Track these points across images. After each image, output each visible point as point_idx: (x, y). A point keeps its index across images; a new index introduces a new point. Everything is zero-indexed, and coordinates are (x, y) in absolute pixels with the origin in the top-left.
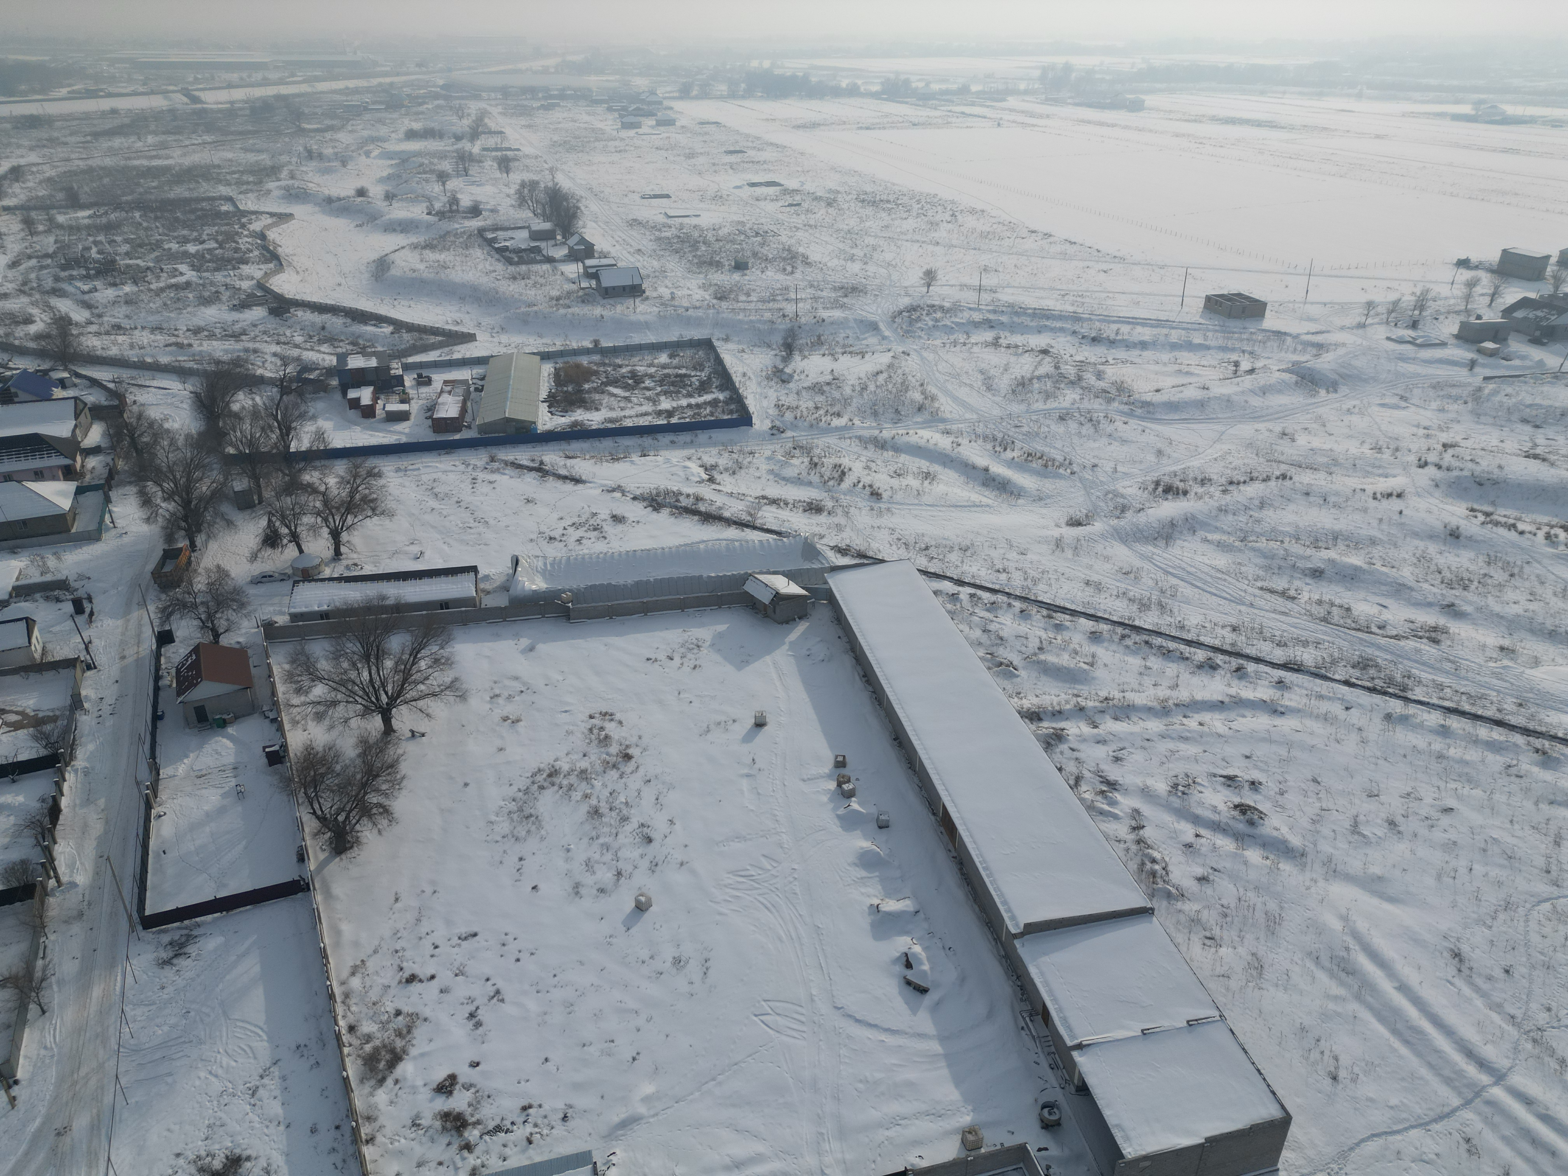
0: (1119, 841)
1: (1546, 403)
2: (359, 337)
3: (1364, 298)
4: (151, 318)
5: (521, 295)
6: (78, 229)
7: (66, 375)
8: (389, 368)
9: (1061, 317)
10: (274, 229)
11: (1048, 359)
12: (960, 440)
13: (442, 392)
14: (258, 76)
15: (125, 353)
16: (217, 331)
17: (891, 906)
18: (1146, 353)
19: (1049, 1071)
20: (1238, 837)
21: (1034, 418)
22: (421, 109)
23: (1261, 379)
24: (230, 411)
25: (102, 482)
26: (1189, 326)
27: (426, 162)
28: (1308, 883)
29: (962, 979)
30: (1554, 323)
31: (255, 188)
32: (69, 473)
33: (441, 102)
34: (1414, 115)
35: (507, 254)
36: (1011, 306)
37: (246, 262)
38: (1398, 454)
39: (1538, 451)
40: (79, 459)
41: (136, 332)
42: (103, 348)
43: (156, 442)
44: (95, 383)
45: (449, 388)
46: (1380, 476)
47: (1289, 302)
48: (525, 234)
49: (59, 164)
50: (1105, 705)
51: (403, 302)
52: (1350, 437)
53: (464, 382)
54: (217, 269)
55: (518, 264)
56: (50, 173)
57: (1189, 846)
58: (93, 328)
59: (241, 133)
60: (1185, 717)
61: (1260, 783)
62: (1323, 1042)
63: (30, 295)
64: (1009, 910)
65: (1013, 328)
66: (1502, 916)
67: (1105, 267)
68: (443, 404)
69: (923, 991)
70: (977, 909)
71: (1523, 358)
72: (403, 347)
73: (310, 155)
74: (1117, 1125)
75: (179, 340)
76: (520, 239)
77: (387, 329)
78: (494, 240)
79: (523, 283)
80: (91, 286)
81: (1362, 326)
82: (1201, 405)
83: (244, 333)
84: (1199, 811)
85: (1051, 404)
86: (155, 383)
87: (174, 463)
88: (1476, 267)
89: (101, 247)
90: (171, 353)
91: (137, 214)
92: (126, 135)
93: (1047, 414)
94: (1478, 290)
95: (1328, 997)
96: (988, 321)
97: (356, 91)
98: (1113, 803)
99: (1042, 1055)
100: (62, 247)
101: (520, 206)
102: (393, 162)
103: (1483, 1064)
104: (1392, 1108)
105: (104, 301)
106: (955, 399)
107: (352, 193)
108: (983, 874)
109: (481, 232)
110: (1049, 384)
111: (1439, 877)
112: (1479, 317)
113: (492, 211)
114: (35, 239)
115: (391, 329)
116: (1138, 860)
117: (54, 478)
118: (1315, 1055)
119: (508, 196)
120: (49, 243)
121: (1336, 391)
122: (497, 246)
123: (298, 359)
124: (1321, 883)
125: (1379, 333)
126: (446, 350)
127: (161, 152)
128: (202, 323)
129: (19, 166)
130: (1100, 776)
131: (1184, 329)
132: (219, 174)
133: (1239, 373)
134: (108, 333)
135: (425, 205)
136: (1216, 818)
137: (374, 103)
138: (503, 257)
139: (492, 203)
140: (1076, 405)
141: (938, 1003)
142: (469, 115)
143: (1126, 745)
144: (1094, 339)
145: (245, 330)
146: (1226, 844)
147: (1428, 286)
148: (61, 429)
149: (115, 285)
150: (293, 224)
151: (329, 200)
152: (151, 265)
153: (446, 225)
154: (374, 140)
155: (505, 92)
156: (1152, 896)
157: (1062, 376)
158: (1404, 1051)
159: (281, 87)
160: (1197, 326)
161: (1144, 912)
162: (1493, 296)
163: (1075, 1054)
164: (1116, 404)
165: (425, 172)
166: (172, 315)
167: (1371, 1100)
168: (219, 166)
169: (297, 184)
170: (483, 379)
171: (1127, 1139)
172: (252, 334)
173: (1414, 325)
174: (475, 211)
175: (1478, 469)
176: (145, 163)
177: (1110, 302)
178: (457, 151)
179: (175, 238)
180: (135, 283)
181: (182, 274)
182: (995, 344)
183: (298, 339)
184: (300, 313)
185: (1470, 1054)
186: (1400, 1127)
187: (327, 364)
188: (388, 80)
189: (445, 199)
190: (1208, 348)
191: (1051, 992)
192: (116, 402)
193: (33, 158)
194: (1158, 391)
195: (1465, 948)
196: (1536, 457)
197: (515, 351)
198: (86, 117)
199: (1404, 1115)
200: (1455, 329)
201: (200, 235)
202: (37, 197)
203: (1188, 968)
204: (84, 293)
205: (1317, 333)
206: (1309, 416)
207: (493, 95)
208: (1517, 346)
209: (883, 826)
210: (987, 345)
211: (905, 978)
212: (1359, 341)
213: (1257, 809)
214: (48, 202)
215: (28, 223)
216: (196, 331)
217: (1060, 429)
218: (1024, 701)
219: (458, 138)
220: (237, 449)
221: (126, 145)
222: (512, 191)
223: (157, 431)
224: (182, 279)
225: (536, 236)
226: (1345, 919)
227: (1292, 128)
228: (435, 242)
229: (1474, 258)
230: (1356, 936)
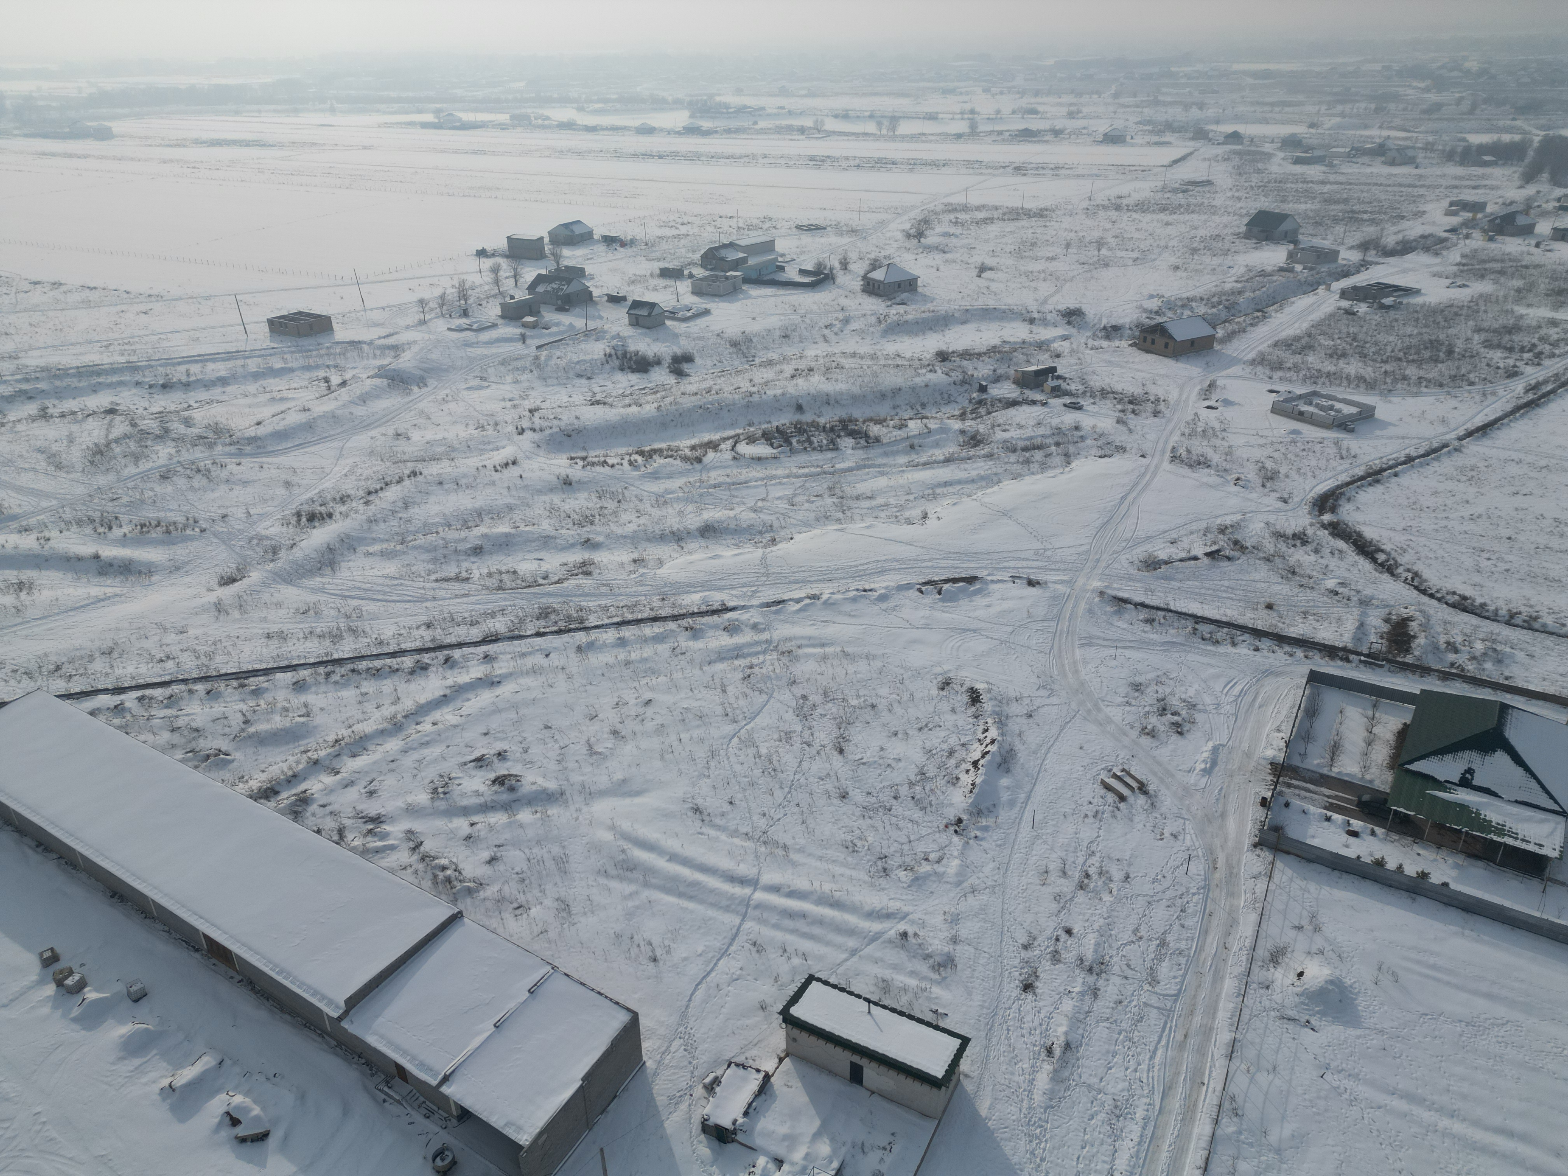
0: (405, 868)
1: (588, 357)
3: (414, 297)
9: (114, 370)
11: (118, 419)
12: (47, 534)
17: (187, 1074)
18: (229, 389)
19: (426, 1122)
20: (507, 807)
21: (131, 485)
23: (356, 389)
26: (263, 352)
28: (575, 815)
29: (302, 1097)
30: (568, 292)
34: (387, 125)
36: (43, 369)
38: (499, 427)
39: (598, 397)
46: (492, 450)
47: (350, 312)
50: (337, 747)
52: (455, 423)
57: (469, 837)
60: (417, 724)
61: (505, 751)
62: (635, 937)
64: (323, 998)
65: (59, 394)
66: (712, 764)
67: (143, 307)
69: (263, 1137)
70: (287, 1017)
71: (557, 324)
74: (506, 1125)
81: (423, 322)
82: (309, 427)
84: (465, 802)
85: (144, 466)
88: (493, 255)
93: (145, 476)
94: (502, 274)
95: (626, 898)
96: (21, 393)
98: (384, 836)
99: (413, 1113)
103: (742, 881)
104: (700, 955)
106: (19, 489)
108: (279, 978)
110: (133, 445)
111: (662, 757)
112: (512, 297)
116: (429, 876)
118: (634, 951)
121: (426, 385)
124: (585, 809)
125: (440, 326)
130: (362, 818)
131: (259, 356)
133: (333, 388)
136: (481, 800)
140: (175, 460)
141: (286, 1137)
143: (374, 775)
144: (164, 386)
146: (498, 818)
147: (462, 277)
156: (455, 901)
157: (144, 434)
158: (691, 905)
160: (272, 351)
161: (454, 919)
162: (516, 277)
163: (445, 1090)
164: (219, 448)
167: (685, 959)
171: (519, 1129)
173: (465, 313)
175: (563, 424)
177: (165, 344)
182: (44, 415)
185: (732, 879)
186: (712, 965)
190: (292, 370)
191: (398, 1049)
194: (259, 423)
195: (699, 801)
196: (598, 403)
199: (710, 955)
200: (498, 311)
203: (510, 945)
205: (388, 336)
206: (413, 413)
208: (549, 316)
209: (138, 998)
210: (33, 419)
211: (236, 1138)
212: (427, 336)
213: (511, 775)
217: (169, 489)
218: (251, 783)
226: (612, 828)
227: (281, 146)
229: (489, 248)
230: (626, 837)
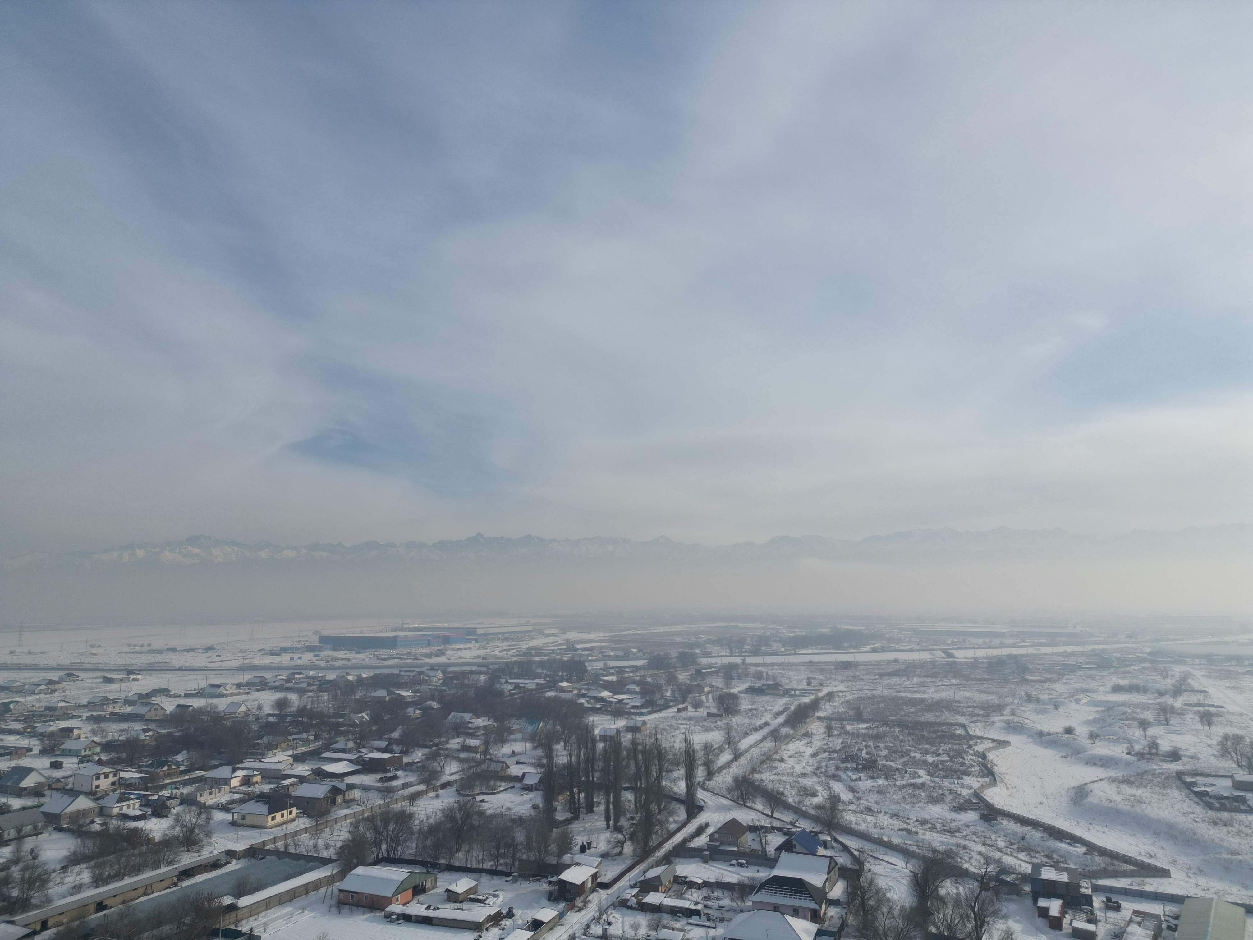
2: (1054, 851)
4: (892, 807)
5: (1222, 840)
6: (858, 736)
7: (828, 838)
8: (1078, 886)
10: (993, 752)
13: (1131, 921)
14: (997, 641)
15: (870, 830)
16: (938, 825)
22: (1128, 669)
24: (938, 894)
25: (835, 930)
27: (1130, 711)
31: (983, 719)
32: (815, 917)
33: (1147, 665)
35: (1207, 799)
37: (968, 774)
40: (824, 906)
41: (881, 815)
42: (856, 823)
43: (878, 907)
44: (846, 849)
45: (1138, 919)
48: (1228, 783)
49: (855, 692)
51: (1097, 828)
53: (1156, 917)
54: (946, 777)
55: (1218, 810)
56: (849, 697)
58: (853, 807)
59: (979, 680)
63: (819, 777)
68: (1131, 934)
72: (1094, 868)
73: (1029, 698)
75: (909, 827)
76: (1223, 787)
77: (1081, 850)
78: (1194, 784)
79: (1225, 829)
80: (857, 776)
83: (958, 830)
86: (886, 858)
87: (889, 929)
89: (869, 749)
90: (901, 837)
91: (897, 730)
92: (900, 676)
97: (1073, 654)
100: (846, 746)
101: (1222, 756)
102: (1099, 709)
105: (864, 789)
107: (1061, 730)
109: (1179, 775)
113: (1192, 757)
114: (830, 739)
115: (1083, 849)
117: (804, 918)
119: (1210, 746)
120: (837, 743)
122: (1196, 789)
123: (999, 861)
126: (1138, 880)
127: (922, 689)
128: (928, 817)
129: (833, 692)
132: (958, 707)
134: (861, 813)
135: (1125, 746)
137: (1087, 663)
138: (1203, 801)
139: (1192, 751)
142: (1173, 676)
145: (959, 828)
148: (816, 879)
149: (873, 778)
150: (1008, 750)
151: (1041, 734)
152: (900, 767)
153: (1144, 765)
154: (1084, 691)
155: (1210, 659)
159: (1013, 649)
165: (1128, 719)
166: (908, 807)
168: (959, 702)
169: (1016, 719)
170: (1177, 918)
172: (965, 833)
174: (1174, 756)
176: (909, 695)
178: (1159, 704)
179: (919, 749)
180: (887, 779)
181: (920, 777)
183: (1001, 844)
184: (1005, 822)
187: (1022, 870)
188: (1101, 647)
189: (1145, 743)
192: (857, 868)
193: (842, 687)
197: (1215, 897)
198: (878, 663)
201: (937, 750)
202: (838, 712)
204: (852, 780)
207: (1197, 661)
214: (844, 716)
215: (829, 728)
216: (923, 822)
219: (1161, 694)
220: (938, 929)
221: (899, 683)
222: (1214, 742)
223: (882, 899)
224: (919, 781)
225: (1239, 785)
228: (1133, 779)
